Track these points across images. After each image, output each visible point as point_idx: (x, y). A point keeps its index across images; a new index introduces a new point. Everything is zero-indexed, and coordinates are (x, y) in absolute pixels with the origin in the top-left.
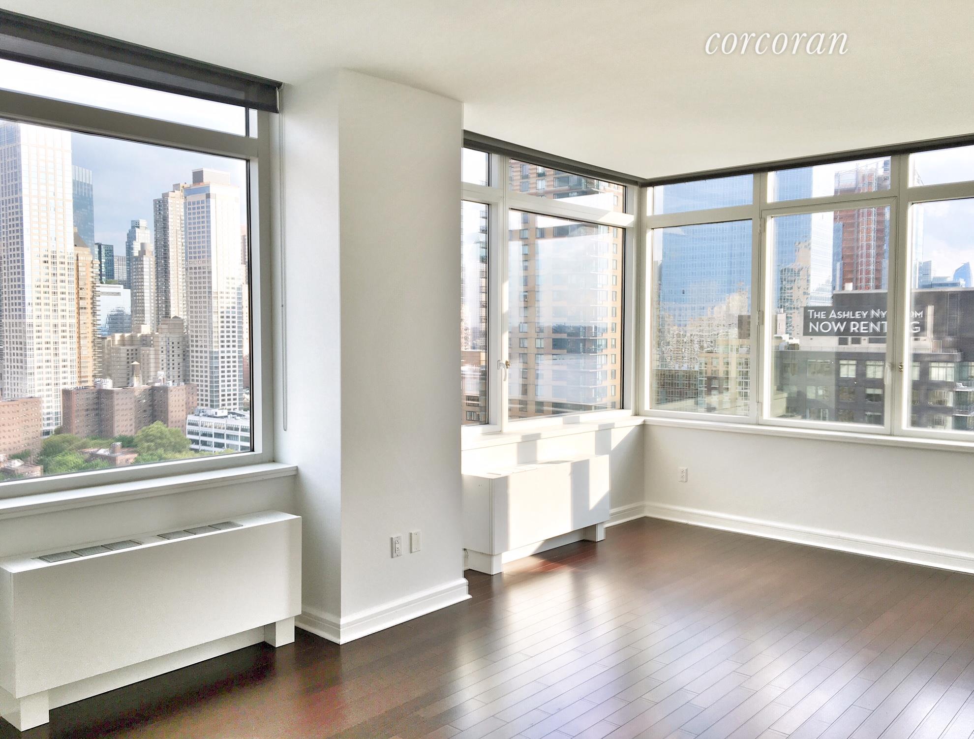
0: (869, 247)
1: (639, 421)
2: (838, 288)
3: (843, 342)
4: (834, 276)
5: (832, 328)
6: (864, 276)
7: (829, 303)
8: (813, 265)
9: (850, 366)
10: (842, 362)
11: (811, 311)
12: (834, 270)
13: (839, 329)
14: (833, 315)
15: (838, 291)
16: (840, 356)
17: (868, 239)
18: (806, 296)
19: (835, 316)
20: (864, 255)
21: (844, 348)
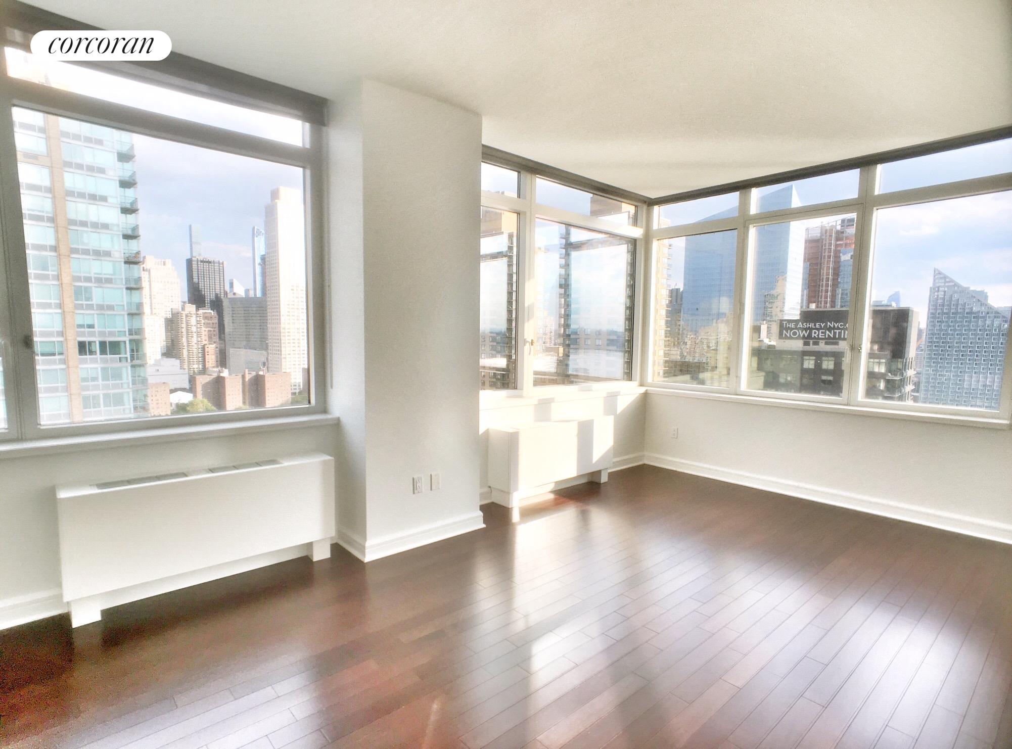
0: (828, 279)
1: (642, 390)
2: (804, 307)
3: (806, 344)
4: (802, 300)
5: (799, 334)
6: (823, 299)
7: (798, 318)
8: (787, 292)
9: (810, 361)
10: (806, 358)
11: (785, 322)
12: (802, 296)
13: (804, 335)
14: (800, 325)
15: (805, 309)
16: (804, 353)
17: (828, 274)
18: (782, 313)
19: (801, 326)
20: (824, 284)
21: (807, 348)
